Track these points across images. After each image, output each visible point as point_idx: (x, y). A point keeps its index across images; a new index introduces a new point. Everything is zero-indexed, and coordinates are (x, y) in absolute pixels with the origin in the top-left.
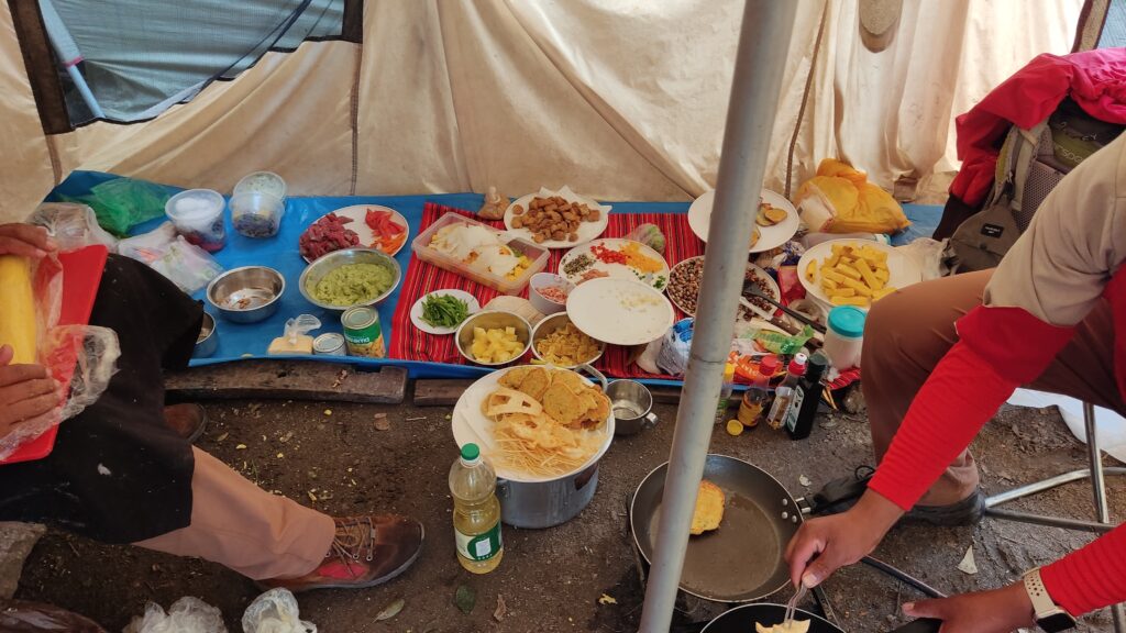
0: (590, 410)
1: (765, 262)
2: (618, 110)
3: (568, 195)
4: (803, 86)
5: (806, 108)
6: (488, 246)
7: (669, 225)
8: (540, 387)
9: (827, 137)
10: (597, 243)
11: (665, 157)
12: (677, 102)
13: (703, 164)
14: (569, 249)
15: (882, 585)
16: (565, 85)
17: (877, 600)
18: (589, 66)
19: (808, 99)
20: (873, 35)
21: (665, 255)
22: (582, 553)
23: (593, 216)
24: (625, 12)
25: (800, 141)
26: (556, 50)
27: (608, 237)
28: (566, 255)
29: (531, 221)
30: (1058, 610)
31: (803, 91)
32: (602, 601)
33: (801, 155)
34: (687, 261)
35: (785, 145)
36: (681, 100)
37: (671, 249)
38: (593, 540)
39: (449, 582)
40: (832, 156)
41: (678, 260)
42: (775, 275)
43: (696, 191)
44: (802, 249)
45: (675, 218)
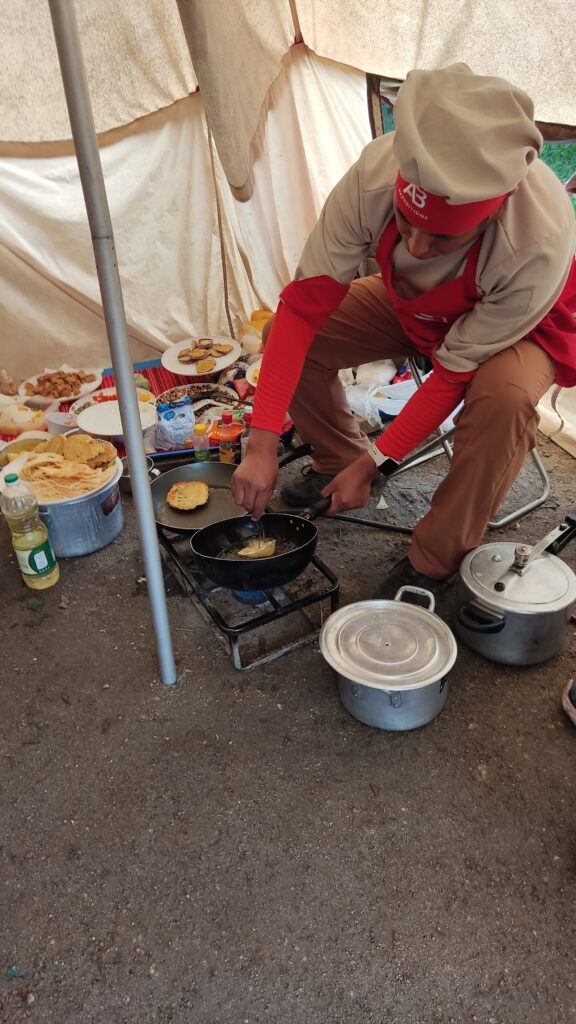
0: (100, 454)
1: (224, 380)
2: (88, 295)
3: (67, 369)
4: (220, 256)
5: (228, 274)
6: (9, 405)
7: (151, 375)
8: (59, 445)
9: (249, 294)
10: (97, 394)
11: (135, 327)
12: (132, 283)
13: (165, 327)
14: (75, 401)
15: (330, 527)
16: (43, 282)
17: (327, 535)
18: (58, 264)
19: (226, 268)
20: (238, 189)
21: (151, 390)
22: (120, 561)
23: (91, 378)
24: (75, 219)
25: (231, 300)
26: (28, 255)
27: (104, 387)
28: (74, 405)
29: (41, 389)
30: (387, 458)
31: (221, 261)
32: (140, 581)
33: (235, 310)
34: (168, 391)
35: (221, 304)
36: (134, 280)
37: (155, 386)
38: (127, 552)
39: (22, 599)
40: (257, 308)
41: (161, 391)
42: (232, 385)
43: (163, 347)
44: (247, 366)
45: (155, 370)
